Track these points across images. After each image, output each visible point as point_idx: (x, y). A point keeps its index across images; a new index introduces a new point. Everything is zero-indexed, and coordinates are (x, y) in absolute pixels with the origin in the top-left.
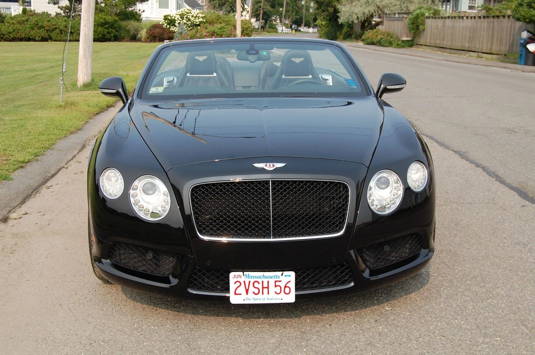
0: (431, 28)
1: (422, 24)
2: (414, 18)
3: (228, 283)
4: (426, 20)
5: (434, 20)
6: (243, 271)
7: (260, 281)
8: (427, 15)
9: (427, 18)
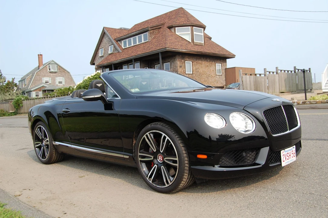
0: (27, 105)
1: (21, 104)
2: (16, 101)
3: (280, 156)
4: (23, 101)
5: (27, 101)
6: (284, 149)
7: (288, 152)
8: (23, 99)
9: (23, 100)
